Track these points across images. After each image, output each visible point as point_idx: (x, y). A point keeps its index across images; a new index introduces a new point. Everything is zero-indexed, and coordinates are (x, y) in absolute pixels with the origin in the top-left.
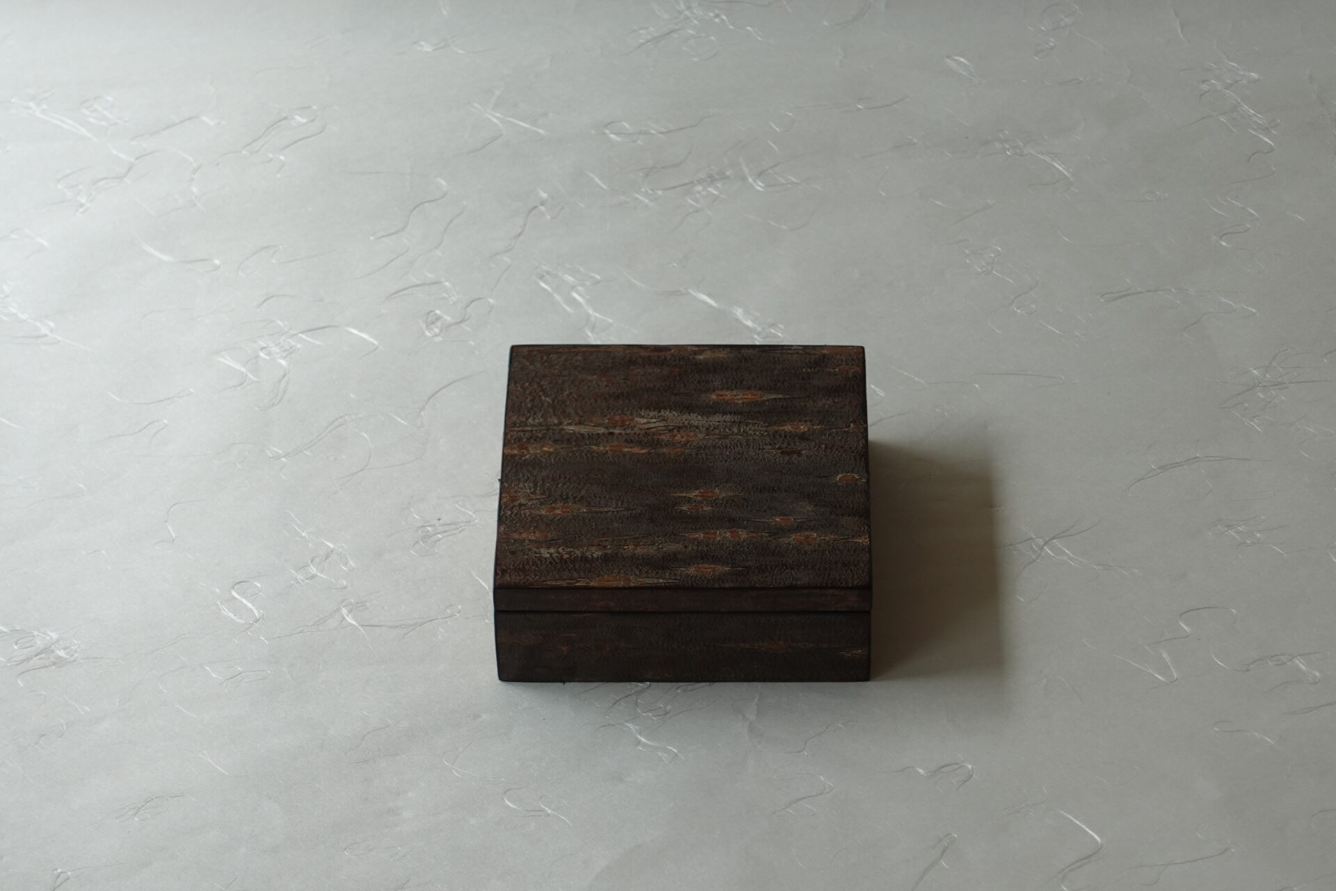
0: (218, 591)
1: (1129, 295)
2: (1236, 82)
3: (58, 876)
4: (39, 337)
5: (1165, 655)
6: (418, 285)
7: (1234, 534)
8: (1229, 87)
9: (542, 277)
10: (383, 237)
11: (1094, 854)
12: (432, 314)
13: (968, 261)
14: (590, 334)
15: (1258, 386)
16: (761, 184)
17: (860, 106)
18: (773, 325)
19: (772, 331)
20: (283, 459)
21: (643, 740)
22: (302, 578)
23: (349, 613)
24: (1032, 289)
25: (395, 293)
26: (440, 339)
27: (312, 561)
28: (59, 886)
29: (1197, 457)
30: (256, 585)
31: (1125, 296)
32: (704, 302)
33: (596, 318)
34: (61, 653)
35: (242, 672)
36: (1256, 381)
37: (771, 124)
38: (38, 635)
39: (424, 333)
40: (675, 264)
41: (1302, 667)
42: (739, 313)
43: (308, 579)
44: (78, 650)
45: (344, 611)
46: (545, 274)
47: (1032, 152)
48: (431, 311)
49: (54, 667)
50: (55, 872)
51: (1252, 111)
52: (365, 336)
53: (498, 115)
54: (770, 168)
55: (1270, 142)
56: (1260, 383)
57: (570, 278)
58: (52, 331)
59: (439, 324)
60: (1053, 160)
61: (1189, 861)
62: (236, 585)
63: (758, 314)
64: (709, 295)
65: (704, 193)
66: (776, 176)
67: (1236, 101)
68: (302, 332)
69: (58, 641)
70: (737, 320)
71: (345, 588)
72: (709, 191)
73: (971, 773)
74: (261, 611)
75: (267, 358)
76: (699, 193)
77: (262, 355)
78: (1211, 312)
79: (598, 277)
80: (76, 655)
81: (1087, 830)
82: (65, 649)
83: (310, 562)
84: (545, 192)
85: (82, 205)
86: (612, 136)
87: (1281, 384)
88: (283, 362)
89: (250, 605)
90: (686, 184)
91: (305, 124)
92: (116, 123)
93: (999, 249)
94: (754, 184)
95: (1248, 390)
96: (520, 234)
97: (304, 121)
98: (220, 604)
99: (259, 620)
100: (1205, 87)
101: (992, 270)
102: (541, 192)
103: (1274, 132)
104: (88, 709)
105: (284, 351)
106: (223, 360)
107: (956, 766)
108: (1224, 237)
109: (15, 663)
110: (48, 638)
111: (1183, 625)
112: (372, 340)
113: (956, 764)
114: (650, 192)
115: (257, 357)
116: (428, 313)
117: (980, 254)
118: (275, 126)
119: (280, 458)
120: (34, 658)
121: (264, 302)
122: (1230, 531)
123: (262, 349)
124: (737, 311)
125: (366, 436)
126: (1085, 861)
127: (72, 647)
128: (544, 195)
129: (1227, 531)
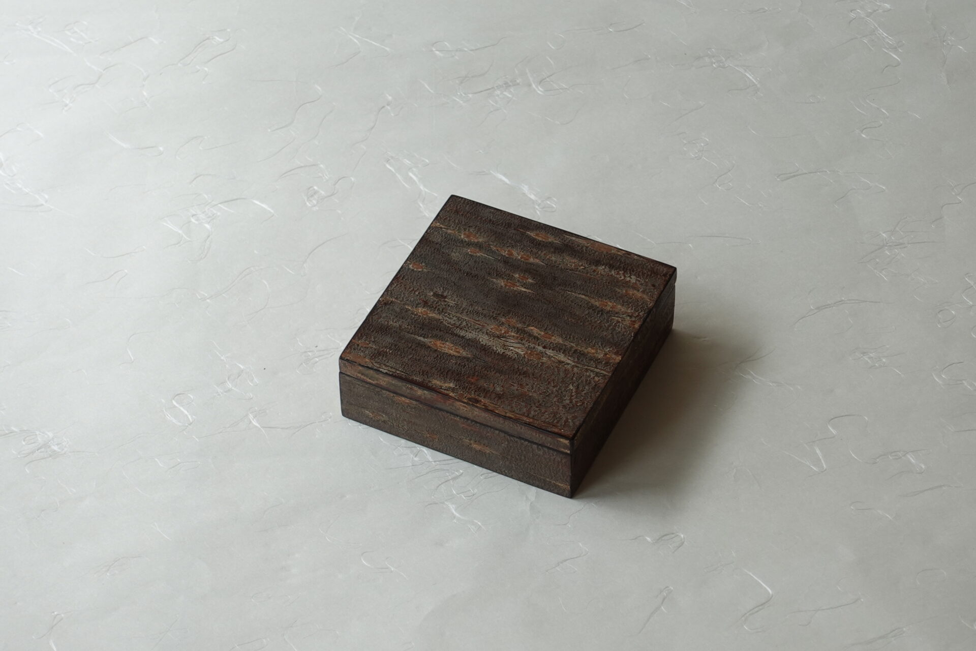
0: (163, 401)
1: (798, 175)
2: (875, 11)
3: (55, 617)
4: (37, 206)
5: (818, 451)
6: (301, 167)
7: (867, 359)
8: (869, 15)
9: (388, 161)
10: (277, 129)
11: (767, 602)
12: (311, 189)
13: (685, 149)
14: (421, 205)
15: (886, 246)
16: (541, 89)
17: (611, 30)
18: (549, 198)
19: (549, 203)
20: (208, 300)
21: (457, 515)
22: (221, 391)
23: (254, 418)
24: (730, 171)
25: (285, 173)
26: (317, 208)
27: (228, 379)
28: (55, 625)
29: (842, 301)
30: (189, 397)
31: (794, 176)
32: (501, 180)
33: (425, 192)
34: (56, 448)
35: (180, 463)
36: (885, 242)
37: (549, 43)
38: (39, 434)
39: (306, 203)
40: (481, 151)
41: (913, 461)
42: (525, 189)
43: (225, 392)
44: (67, 446)
45: (251, 416)
46: (390, 158)
47: (731, 65)
48: (311, 187)
49: (50, 458)
50: (53, 614)
51: (886, 35)
52: (263, 206)
53: (357, 36)
54: (548, 77)
55: (898, 58)
56: (888, 243)
57: (408, 162)
58: (46, 202)
59: (316, 197)
60: (746, 71)
61: (832, 608)
62: (176, 396)
63: (539, 190)
64: (505, 175)
65: (501, 96)
66: (552, 83)
67: (875, 26)
68: (221, 203)
69: (53, 439)
70: (524, 194)
71: (251, 399)
72: (504, 94)
73: (683, 540)
74: (194, 417)
75: (197, 222)
76: (498, 96)
77: (193, 220)
78: (854, 189)
79: (427, 161)
80: (66, 449)
81: (762, 583)
82: (58, 444)
83: (227, 379)
84: (390, 95)
85: (66, 105)
86: (437, 52)
87: (901, 244)
88: (207, 226)
89: (186, 412)
90: (489, 89)
91: (222, 43)
92: (90, 42)
93: (707, 140)
94: (537, 89)
95: (879, 249)
96: (372, 128)
97: (222, 40)
98: (165, 411)
99: (192, 423)
100: (853, 15)
101: (702, 156)
102: (387, 95)
103: (900, 50)
104: (75, 491)
105: (208, 218)
106: (165, 224)
107: (673, 536)
108: (864, 131)
109: (24, 455)
110: (46, 436)
111: (830, 428)
112: (270, 209)
113: (673, 534)
114: (463, 95)
115: (190, 222)
116: (309, 188)
117: (694, 143)
118: (201, 44)
119: (205, 300)
120: (37, 452)
121: (195, 179)
122: (864, 357)
123: (193, 216)
124: (523, 187)
125: (266, 283)
126: (761, 607)
127: (63, 443)
128: (390, 98)
129: (862, 357)
